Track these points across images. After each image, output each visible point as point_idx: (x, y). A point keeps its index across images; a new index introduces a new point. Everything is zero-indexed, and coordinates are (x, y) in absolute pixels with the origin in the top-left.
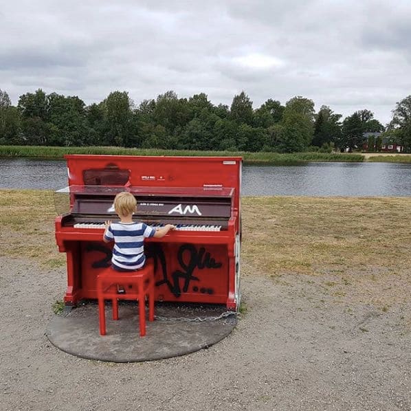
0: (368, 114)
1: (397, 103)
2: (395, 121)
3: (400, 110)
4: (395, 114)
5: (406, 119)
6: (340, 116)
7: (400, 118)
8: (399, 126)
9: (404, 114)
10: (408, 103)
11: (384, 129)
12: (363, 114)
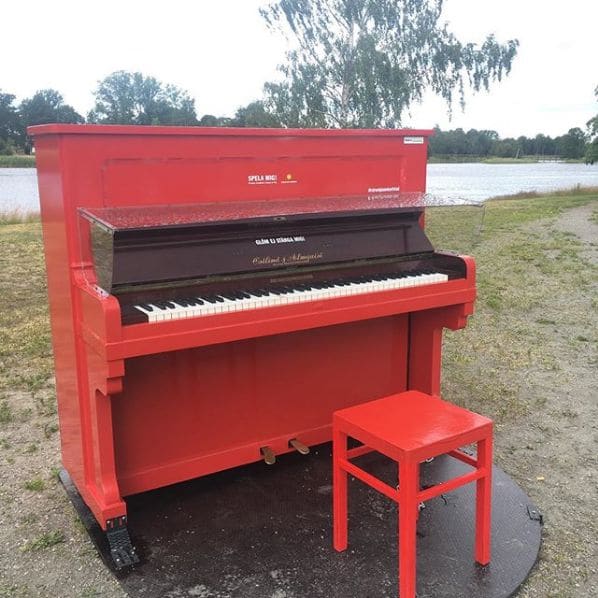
0: (55, 95)
1: (98, 81)
2: (100, 108)
3: (103, 91)
4: (98, 98)
5: (113, 107)
6: (13, 97)
7: (105, 104)
8: (106, 116)
9: (109, 98)
10: (113, 83)
11: (83, 121)
12: (48, 95)
